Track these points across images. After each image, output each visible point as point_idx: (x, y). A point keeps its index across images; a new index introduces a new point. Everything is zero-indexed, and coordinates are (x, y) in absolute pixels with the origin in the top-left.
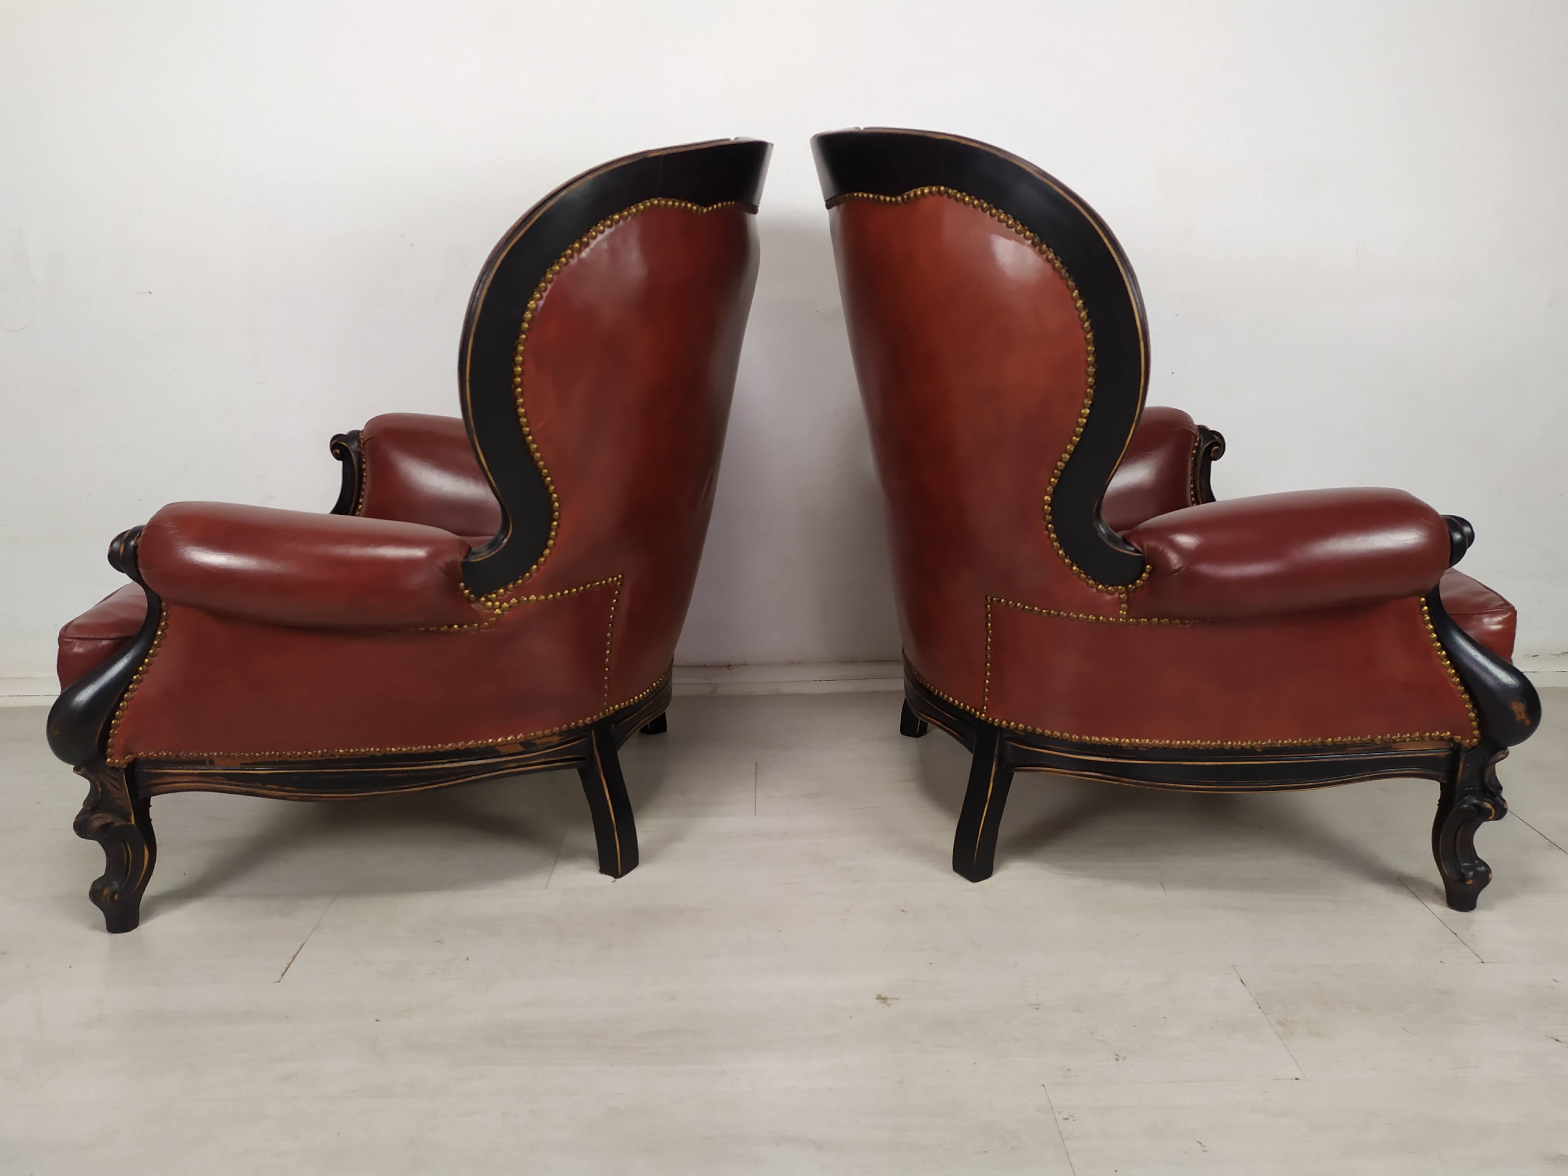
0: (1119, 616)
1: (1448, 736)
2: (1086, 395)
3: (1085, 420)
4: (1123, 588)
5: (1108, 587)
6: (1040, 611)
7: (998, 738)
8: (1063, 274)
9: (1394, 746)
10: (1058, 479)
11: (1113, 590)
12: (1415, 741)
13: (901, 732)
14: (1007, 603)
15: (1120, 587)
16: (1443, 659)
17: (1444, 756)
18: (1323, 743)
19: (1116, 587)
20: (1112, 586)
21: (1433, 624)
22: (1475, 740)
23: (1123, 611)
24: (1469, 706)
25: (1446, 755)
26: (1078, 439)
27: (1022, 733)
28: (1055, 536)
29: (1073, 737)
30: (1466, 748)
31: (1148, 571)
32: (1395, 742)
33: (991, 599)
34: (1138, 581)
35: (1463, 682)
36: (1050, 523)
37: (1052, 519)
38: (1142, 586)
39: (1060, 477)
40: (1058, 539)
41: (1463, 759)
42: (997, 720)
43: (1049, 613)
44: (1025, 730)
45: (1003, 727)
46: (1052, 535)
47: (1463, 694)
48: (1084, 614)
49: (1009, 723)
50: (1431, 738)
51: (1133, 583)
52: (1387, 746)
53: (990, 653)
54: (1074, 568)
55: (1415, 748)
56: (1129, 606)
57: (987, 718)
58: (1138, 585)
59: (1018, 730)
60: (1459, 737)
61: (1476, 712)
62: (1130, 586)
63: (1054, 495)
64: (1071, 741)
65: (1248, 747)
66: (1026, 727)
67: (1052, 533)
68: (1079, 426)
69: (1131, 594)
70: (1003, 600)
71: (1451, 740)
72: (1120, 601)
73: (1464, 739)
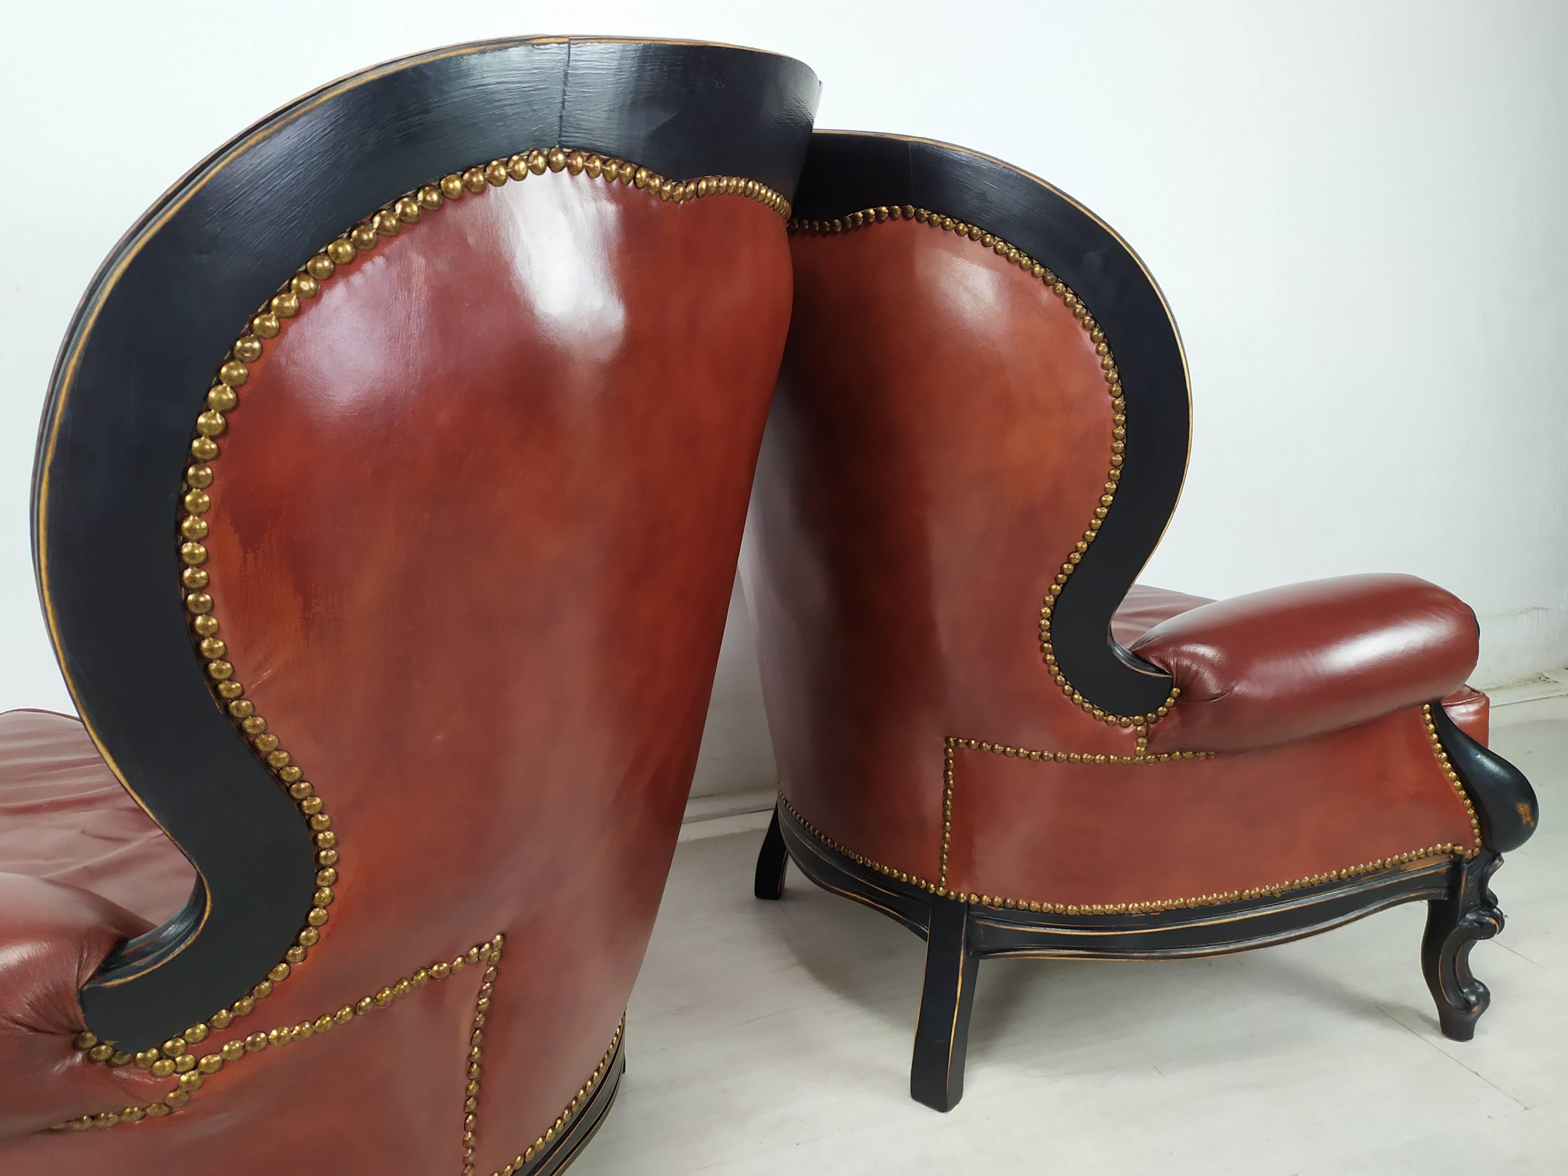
0: (1136, 754)
1: (1449, 848)
2: (1110, 478)
3: (1105, 510)
4: (1142, 718)
5: (1121, 719)
6: (1029, 754)
7: (965, 918)
8: (1086, 322)
9: (1402, 867)
10: (1062, 585)
11: (1128, 720)
12: (1421, 858)
13: (756, 895)
14: (980, 746)
15: (1137, 717)
16: (1443, 763)
17: (1445, 871)
18: (1339, 876)
19: (1131, 718)
20: (1127, 717)
21: (1433, 723)
22: (1477, 849)
23: (1141, 747)
24: (1471, 812)
25: (1447, 870)
26: (1093, 534)
27: (1001, 909)
28: (1053, 658)
29: (1070, 908)
30: (1468, 859)
31: (1175, 695)
32: (1403, 863)
33: (956, 742)
34: (1161, 709)
35: (1464, 787)
36: (1047, 642)
37: (1051, 636)
38: (1167, 714)
39: (1064, 584)
40: (1058, 662)
41: (1465, 873)
42: (962, 895)
43: (1042, 756)
44: (1004, 904)
45: (972, 902)
46: (1049, 657)
47: (1465, 800)
48: (1089, 754)
49: (980, 898)
50: (1435, 853)
51: (1155, 711)
52: (1398, 868)
53: (951, 810)
54: (1076, 696)
55: (1422, 866)
56: (1149, 741)
57: (948, 893)
58: (1160, 714)
59: (993, 906)
60: (1461, 848)
61: (1478, 818)
62: (1149, 715)
63: (1054, 608)
64: (1067, 914)
65: (1268, 894)
66: (1005, 901)
67: (1048, 655)
68: (1097, 518)
69: (1152, 726)
70: (973, 742)
71: (1452, 852)
72: (1136, 735)
73: (1465, 849)
